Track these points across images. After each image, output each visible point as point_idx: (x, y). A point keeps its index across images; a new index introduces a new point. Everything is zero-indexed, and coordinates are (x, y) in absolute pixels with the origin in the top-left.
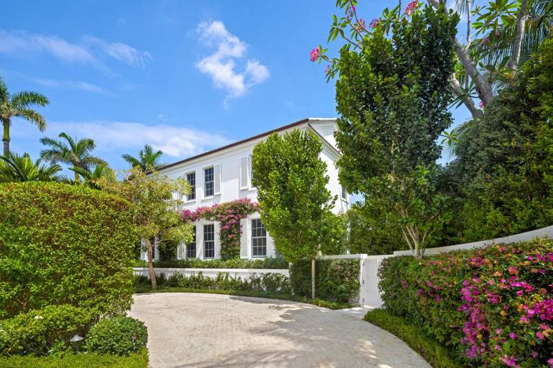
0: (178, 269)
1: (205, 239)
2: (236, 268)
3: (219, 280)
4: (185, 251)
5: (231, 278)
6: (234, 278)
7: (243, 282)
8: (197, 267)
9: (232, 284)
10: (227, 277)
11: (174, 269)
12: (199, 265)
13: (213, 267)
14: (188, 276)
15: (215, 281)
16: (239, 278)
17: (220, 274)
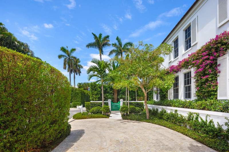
0: (164, 107)
1: (185, 84)
2: (208, 110)
3: (189, 120)
4: (172, 94)
5: (202, 119)
6: (204, 120)
7: (216, 126)
8: (175, 106)
9: (202, 127)
10: (197, 118)
11: (162, 107)
12: (177, 104)
13: (186, 107)
14: (169, 112)
15: (187, 119)
16: (211, 122)
17: (191, 114)
